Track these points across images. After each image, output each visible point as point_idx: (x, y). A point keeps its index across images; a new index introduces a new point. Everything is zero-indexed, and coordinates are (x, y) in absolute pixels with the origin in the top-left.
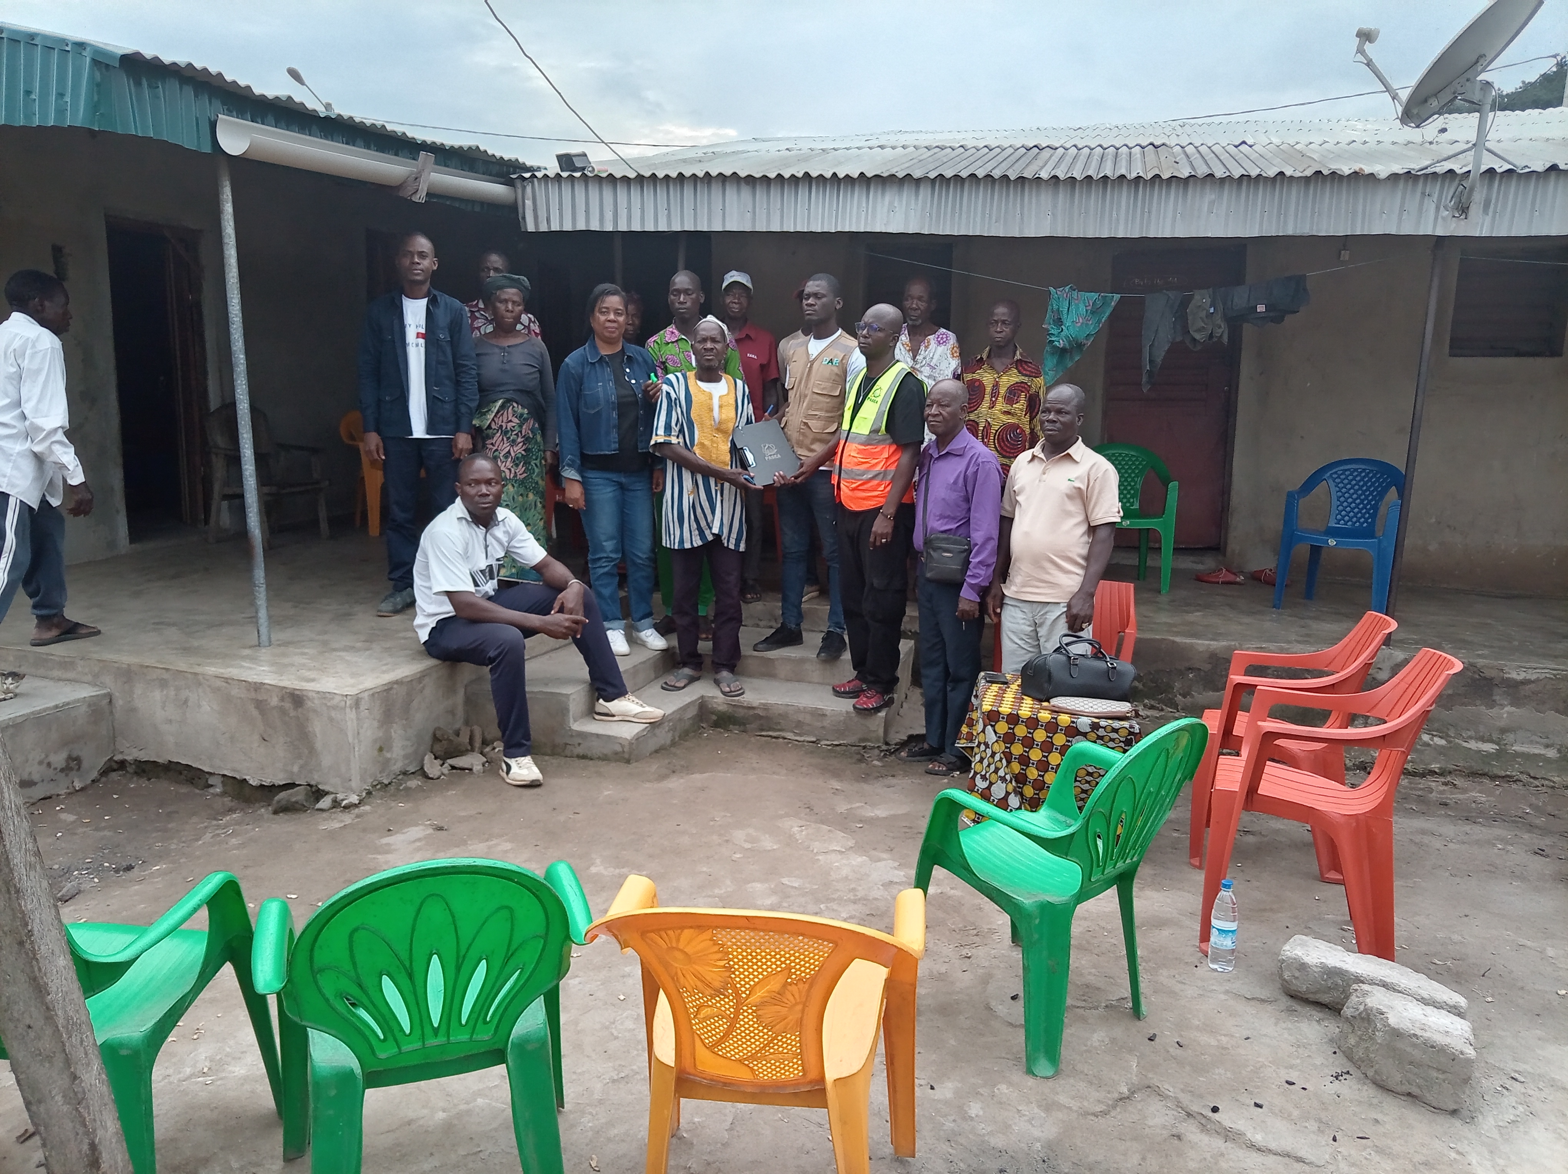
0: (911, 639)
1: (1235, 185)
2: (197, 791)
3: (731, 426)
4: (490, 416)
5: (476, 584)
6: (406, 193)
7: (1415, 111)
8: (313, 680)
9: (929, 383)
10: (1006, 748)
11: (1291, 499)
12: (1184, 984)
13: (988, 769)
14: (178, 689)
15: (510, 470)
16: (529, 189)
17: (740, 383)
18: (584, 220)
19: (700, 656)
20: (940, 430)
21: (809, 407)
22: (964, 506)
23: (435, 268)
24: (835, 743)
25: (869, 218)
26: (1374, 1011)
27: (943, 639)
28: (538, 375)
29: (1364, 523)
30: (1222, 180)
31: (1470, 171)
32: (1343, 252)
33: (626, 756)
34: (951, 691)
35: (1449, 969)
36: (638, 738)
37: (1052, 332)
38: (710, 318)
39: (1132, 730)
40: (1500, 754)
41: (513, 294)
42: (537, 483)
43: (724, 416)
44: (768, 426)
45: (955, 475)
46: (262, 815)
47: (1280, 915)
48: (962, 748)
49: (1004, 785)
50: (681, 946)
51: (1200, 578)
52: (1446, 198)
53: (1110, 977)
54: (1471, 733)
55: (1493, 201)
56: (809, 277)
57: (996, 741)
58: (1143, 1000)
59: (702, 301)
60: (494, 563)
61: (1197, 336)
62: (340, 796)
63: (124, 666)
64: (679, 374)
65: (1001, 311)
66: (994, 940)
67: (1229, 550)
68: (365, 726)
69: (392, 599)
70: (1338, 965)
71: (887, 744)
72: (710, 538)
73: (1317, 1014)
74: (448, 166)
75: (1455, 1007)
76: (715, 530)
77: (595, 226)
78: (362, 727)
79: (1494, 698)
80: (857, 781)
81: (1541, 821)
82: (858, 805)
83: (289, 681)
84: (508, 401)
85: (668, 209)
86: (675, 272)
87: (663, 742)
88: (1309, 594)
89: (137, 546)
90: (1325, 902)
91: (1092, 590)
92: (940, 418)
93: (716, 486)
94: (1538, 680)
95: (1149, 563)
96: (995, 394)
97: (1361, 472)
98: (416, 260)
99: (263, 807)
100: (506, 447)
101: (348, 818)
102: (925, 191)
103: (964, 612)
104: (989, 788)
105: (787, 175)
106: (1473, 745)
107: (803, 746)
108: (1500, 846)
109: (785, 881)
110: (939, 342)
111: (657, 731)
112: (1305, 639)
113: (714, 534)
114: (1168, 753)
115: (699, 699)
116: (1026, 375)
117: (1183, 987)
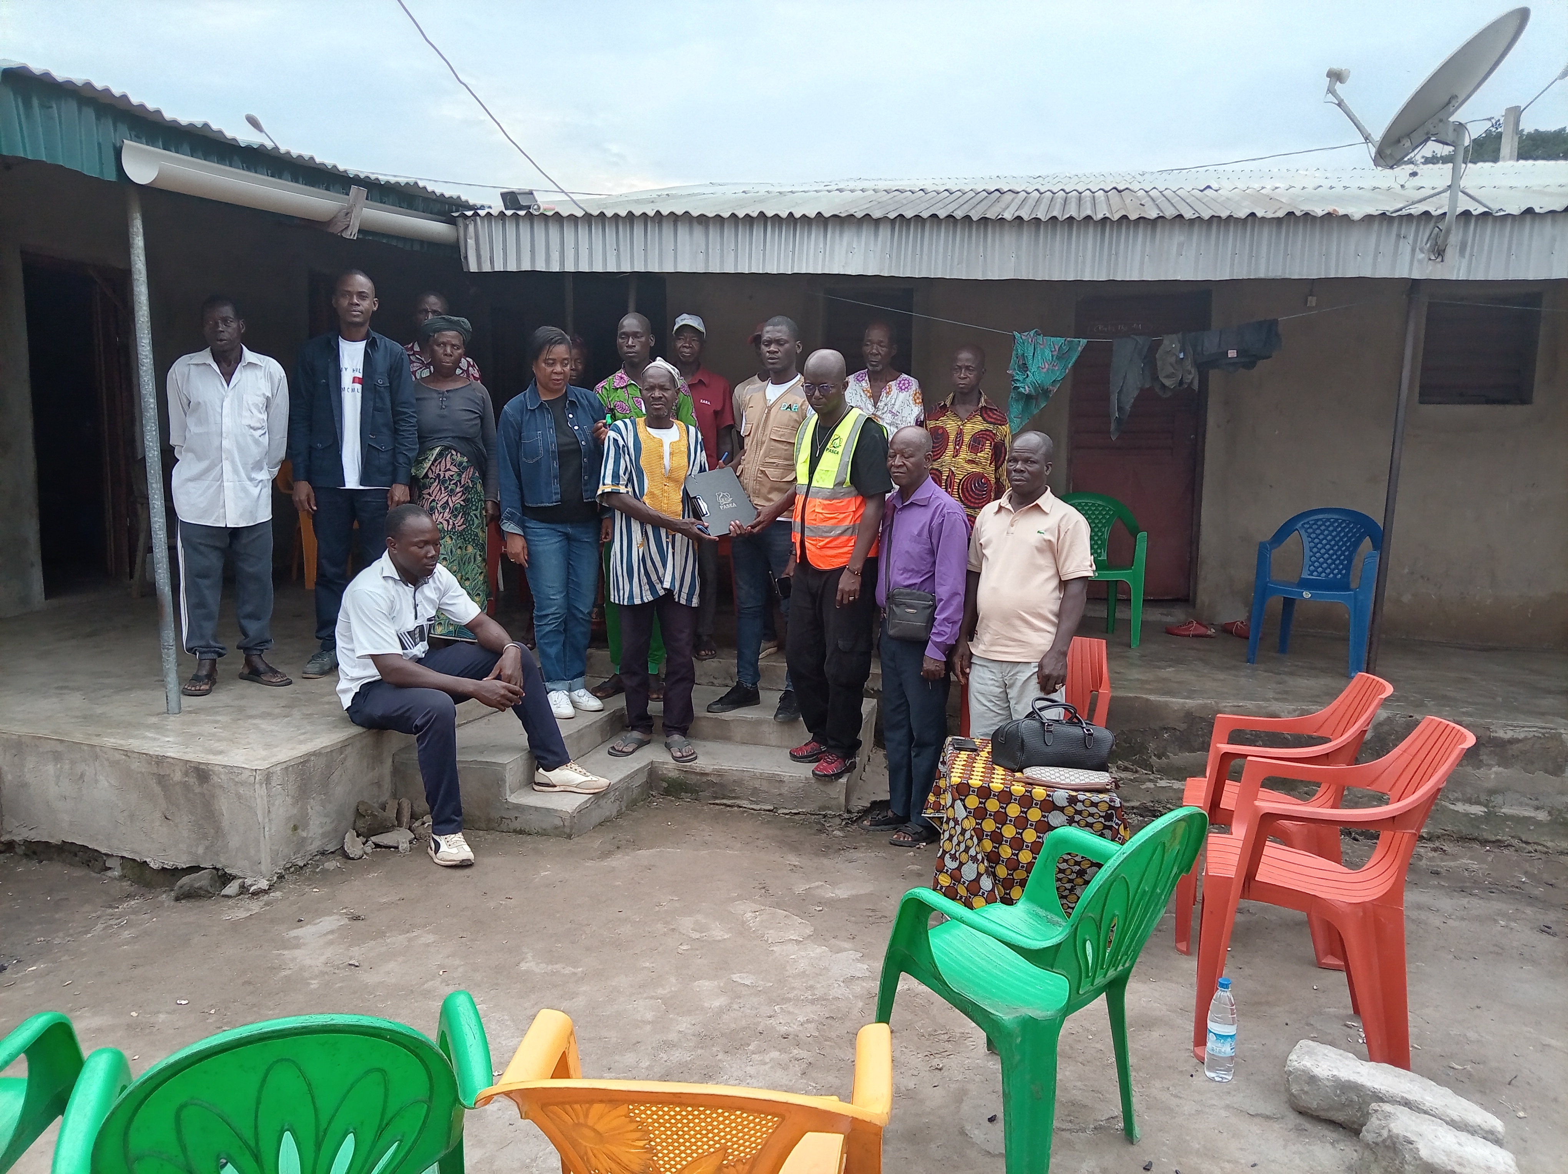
0: (873, 698)
1: (1205, 227)
2: (94, 875)
3: (682, 474)
4: (427, 465)
5: (404, 648)
6: (335, 229)
7: (1388, 152)
8: (221, 752)
9: (891, 431)
10: (977, 824)
11: (1263, 551)
12: (1180, 1098)
13: (957, 848)
14: (73, 762)
15: (448, 521)
16: (471, 228)
17: (692, 429)
18: (529, 259)
19: (650, 717)
20: (904, 482)
21: (766, 455)
22: (929, 559)
23: (375, 309)
24: (793, 811)
25: (827, 259)
26: (1401, 1140)
27: (907, 701)
28: (478, 421)
29: (1337, 574)
30: (1192, 221)
31: (1445, 214)
32: (1310, 298)
33: (567, 830)
34: (915, 756)
35: (1470, 1076)
36: (581, 811)
37: (1017, 377)
38: (660, 362)
39: (1112, 804)
40: (1490, 817)
41: (453, 337)
42: (477, 535)
43: (675, 464)
44: (723, 474)
45: (920, 525)
46: (162, 903)
47: (1278, 1008)
48: (929, 818)
49: (976, 865)
50: (590, 1122)
51: (1170, 631)
52: (1422, 241)
53: (1099, 1092)
54: (1458, 795)
55: (1469, 243)
56: (765, 320)
57: (966, 817)
58: (1135, 1119)
59: (652, 344)
60: (425, 623)
61: (1167, 382)
62: (248, 882)
63: (14, 737)
64: (627, 421)
65: (965, 356)
66: (967, 1047)
67: (1198, 601)
68: (277, 803)
69: (319, 660)
70: (1352, 1079)
71: (849, 812)
72: (662, 593)
73: (1330, 1135)
74: (384, 203)
75: (1492, 1132)
76: (667, 585)
77: (541, 267)
78: (273, 805)
79: (1481, 758)
80: (817, 855)
81: (1539, 891)
82: (817, 884)
83: (195, 755)
84: (447, 448)
85: (618, 250)
86: (625, 313)
87: (608, 813)
88: (1283, 647)
89: (54, 602)
90: (1324, 992)
91: (1065, 648)
92: (904, 469)
93: (667, 538)
94: (1526, 739)
95: (1118, 615)
96: (959, 441)
97: (1334, 522)
98: (356, 301)
99: (164, 892)
100: (444, 497)
101: (255, 906)
102: (884, 232)
103: (928, 671)
104: (959, 868)
105: (741, 215)
106: (1460, 807)
107: (759, 815)
108: (1502, 923)
109: (736, 977)
110: (901, 388)
111: (602, 802)
112: (1285, 696)
113: (665, 589)
114: (1165, 846)
115: (648, 764)
116: (991, 423)
117: (1178, 1101)
